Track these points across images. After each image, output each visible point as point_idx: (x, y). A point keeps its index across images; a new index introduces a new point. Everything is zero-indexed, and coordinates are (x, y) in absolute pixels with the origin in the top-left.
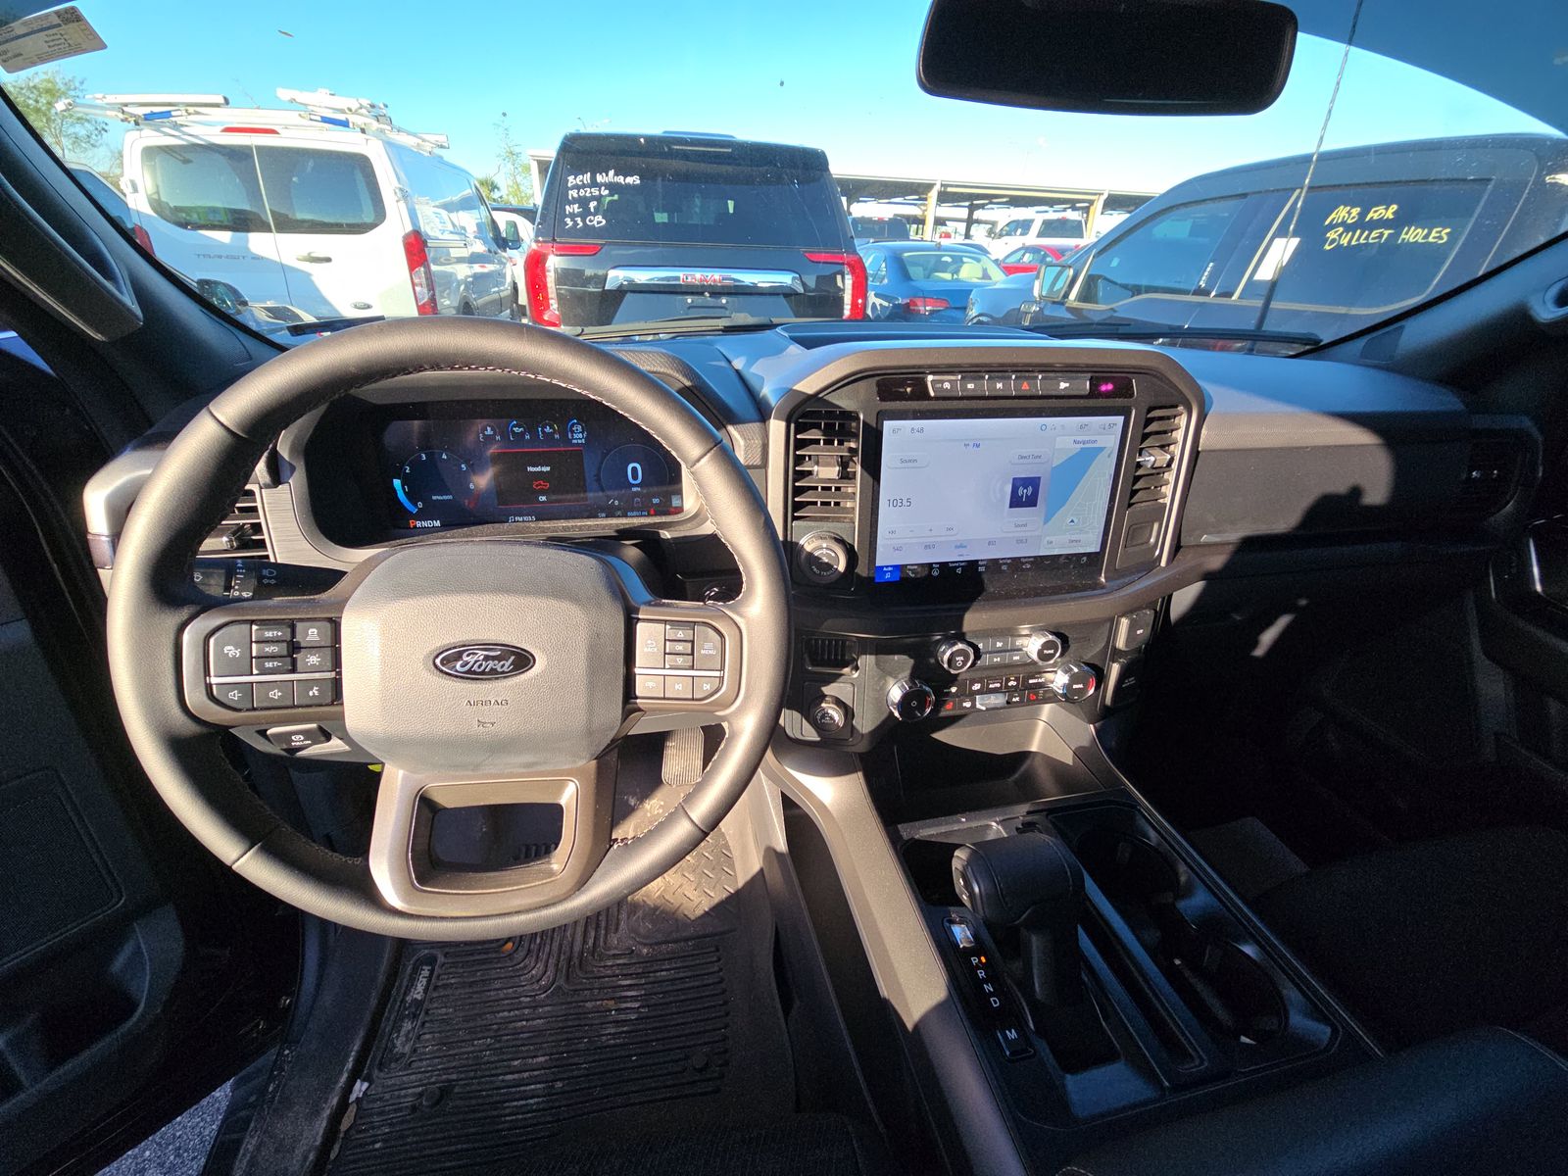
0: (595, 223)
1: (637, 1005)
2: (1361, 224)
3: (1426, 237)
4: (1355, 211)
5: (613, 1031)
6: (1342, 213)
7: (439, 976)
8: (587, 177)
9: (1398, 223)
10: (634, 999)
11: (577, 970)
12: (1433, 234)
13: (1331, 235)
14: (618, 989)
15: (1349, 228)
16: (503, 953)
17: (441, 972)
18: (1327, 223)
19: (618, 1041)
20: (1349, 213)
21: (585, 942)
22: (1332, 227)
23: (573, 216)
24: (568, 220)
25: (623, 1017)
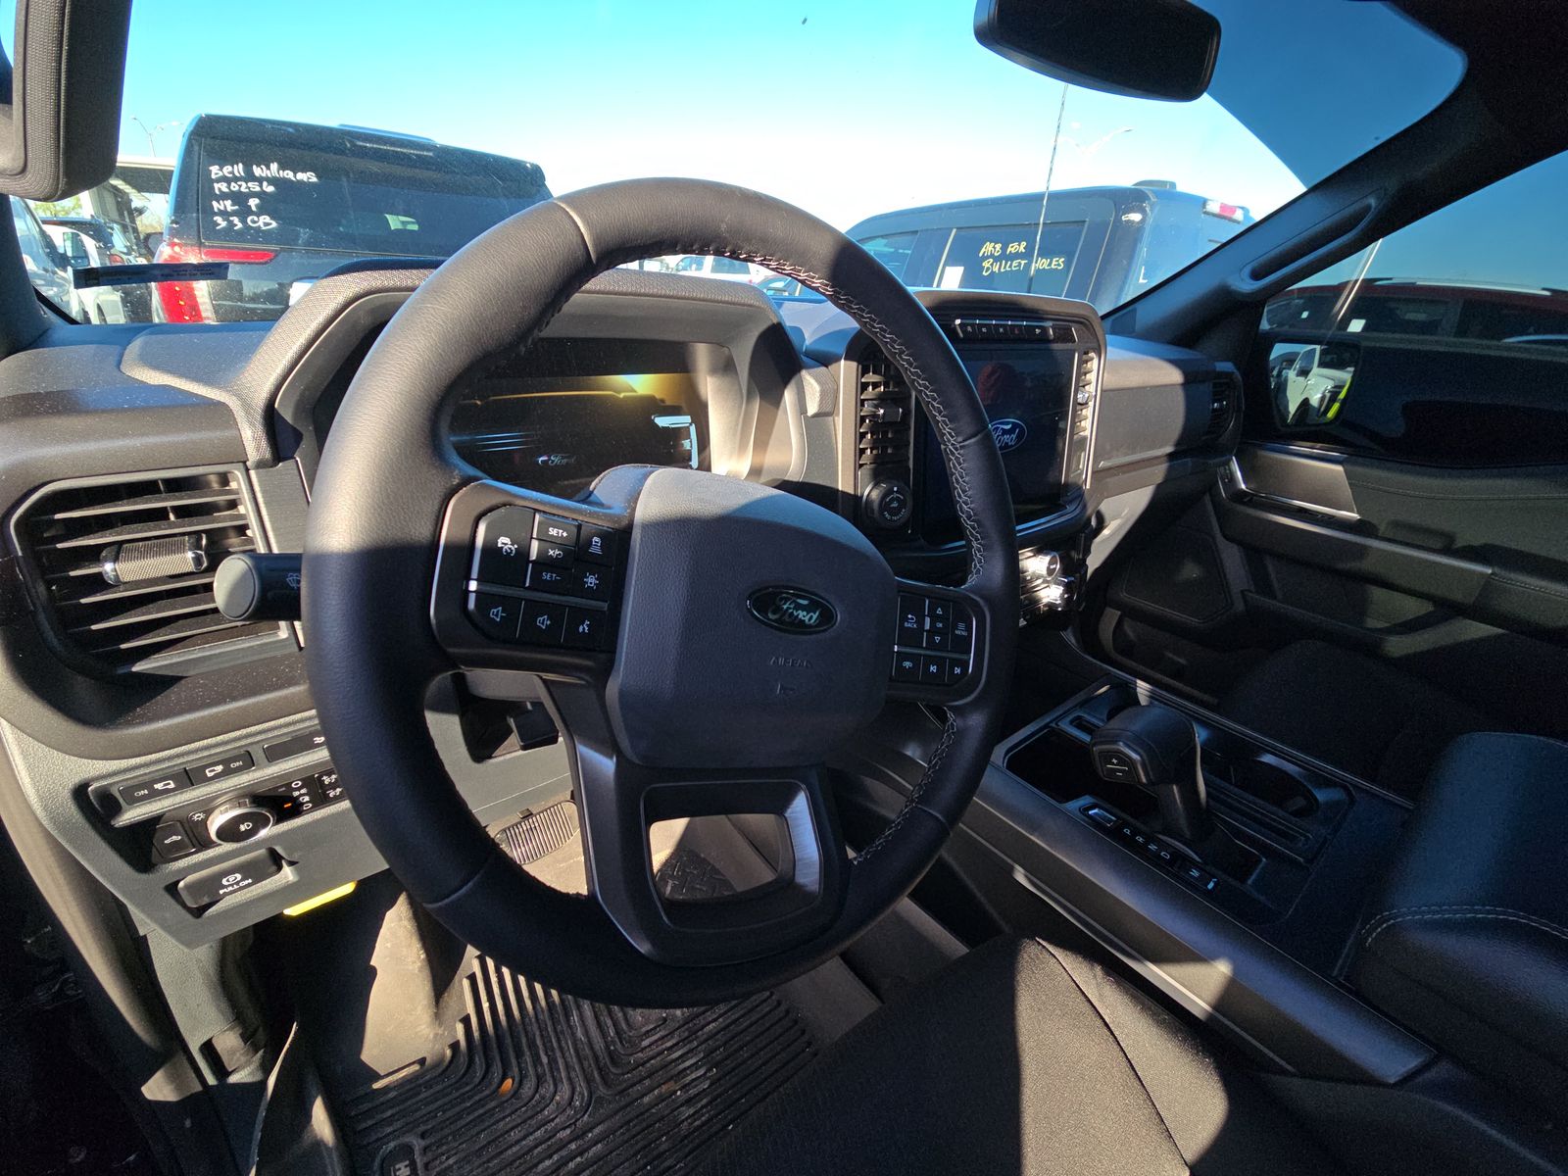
0: (261, 224)
1: (701, 1072)
2: (1005, 257)
3: (1050, 265)
4: (998, 246)
5: (692, 1111)
6: (988, 248)
7: (426, 1166)
8: (239, 169)
9: (1028, 255)
10: (695, 1066)
11: (613, 1070)
12: (1054, 263)
13: (986, 264)
14: (670, 1067)
15: (997, 259)
16: (502, 1095)
17: (425, 1159)
18: (981, 255)
19: (703, 1118)
20: (994, 247)
21: (604, 1034)
22: (985, 258)
23: (224, 214)
24: (218, 219)
25: (692, 1092)
